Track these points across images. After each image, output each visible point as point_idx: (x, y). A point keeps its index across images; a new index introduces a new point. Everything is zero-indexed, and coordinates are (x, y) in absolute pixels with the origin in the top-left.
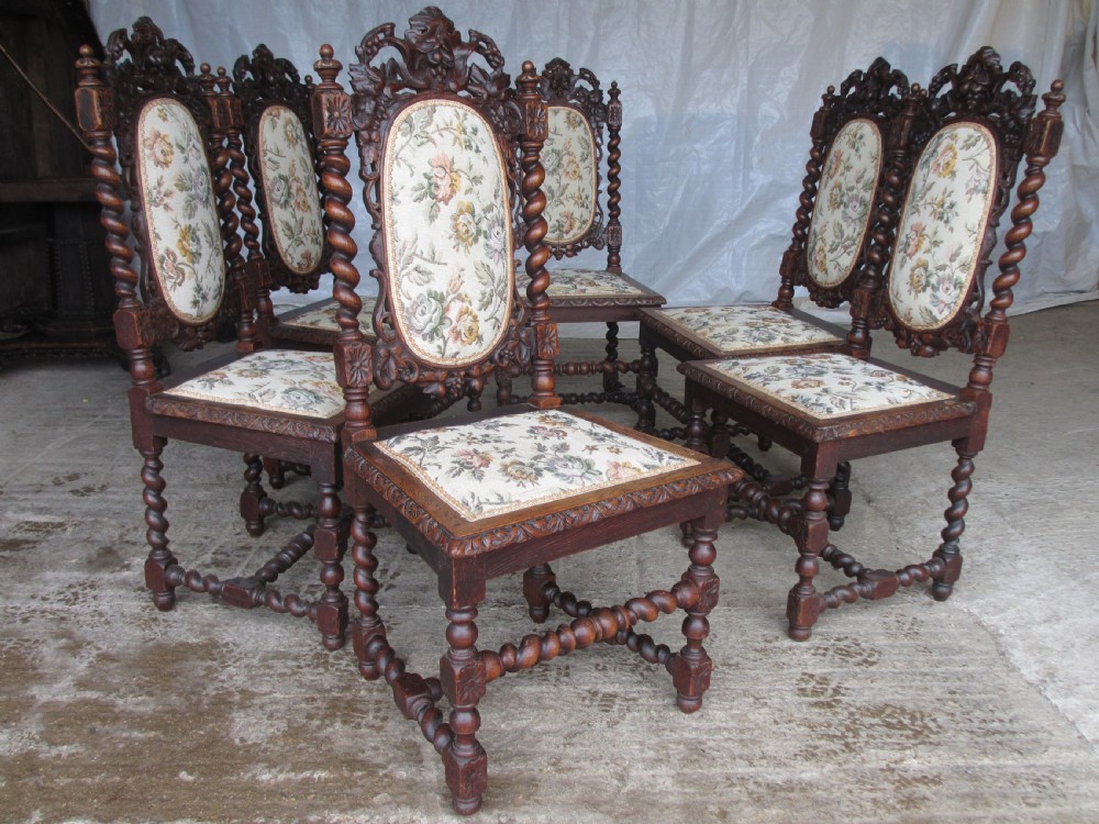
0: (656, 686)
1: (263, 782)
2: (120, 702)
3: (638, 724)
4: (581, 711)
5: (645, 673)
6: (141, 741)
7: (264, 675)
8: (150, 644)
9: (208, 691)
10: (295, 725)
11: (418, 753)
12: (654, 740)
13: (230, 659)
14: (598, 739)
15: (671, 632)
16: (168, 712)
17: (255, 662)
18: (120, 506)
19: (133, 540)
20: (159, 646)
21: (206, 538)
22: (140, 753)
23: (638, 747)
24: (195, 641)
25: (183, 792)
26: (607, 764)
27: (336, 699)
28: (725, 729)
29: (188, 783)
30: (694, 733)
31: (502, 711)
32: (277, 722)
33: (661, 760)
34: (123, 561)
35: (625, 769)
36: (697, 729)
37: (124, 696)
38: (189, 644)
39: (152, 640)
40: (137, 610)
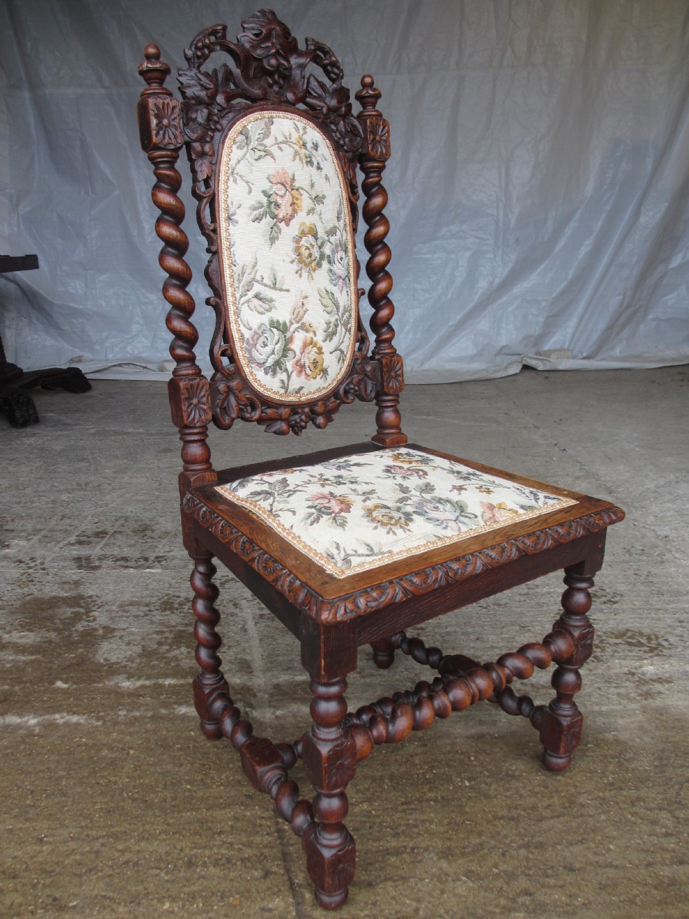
1: (124, 687)
6: (24, 662)
7: (123, 616)
8: (29, 598)
9: (77, 627)
10: (150, 649)
11: (249, 667)
13: (94, 606)
16: (45, 642)
17: (114, 608)
19: (11, 528)
20: (36, 599)
21: (71, 526)
22: (24, 670)
25: (59, 694)
27: (180, 631)
29: (63, 689)
32: (134, 647)
34: (4, 542)
37: (10, 632)
38: (59, 597)
39: (30, 595)
40: (18, 575)
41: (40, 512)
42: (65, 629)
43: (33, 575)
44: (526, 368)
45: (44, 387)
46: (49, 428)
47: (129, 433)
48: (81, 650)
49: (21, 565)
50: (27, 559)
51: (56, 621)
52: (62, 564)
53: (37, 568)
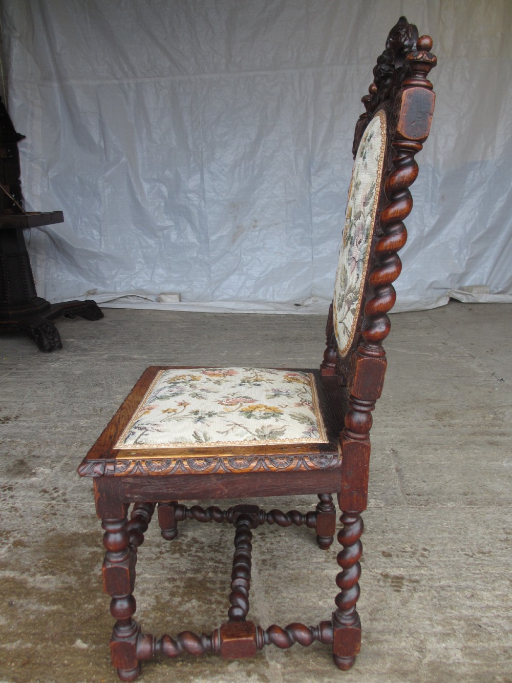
0: (431, 570)
2: (30, 580)
3: (425, 603)
4: (378, 591)
5: (421, 559)
6: (46, 613)
8: (51, 534)
10: (162, 601)
12: (439, 617)
14: (396, 616)
15: (434, 526)
16: (66, 589)
18: (29, 430)
19: (38, 454)
20: (58, 536)
22: (46, 623)
23: (428, 622)
24: (85, 531)
25: (80, 657)
26: (407, 637)
27: (190, 579)
28: (493, 607)
29: (83, 650)
30: (470, 611)
31: (318, 590)
32: (148, 598)
33: (449, 634)
34: (31, 470)
35: (422, 642)
36: (471, 607)
37: (34, 575)
38: (79, 534)
39: (53, 530)
40: (41, 507)
41: (62, 437)
42: (84, 573)
43: (56, 507)
44: (452, 300)
45: (67, 316)
46: (70, 353)
47: (134, 359)
48: (99, 600)
49: (46, 495)
50: (51, 489)
51: (77, 562)
52: (81, 495)
53: (59, 499)
